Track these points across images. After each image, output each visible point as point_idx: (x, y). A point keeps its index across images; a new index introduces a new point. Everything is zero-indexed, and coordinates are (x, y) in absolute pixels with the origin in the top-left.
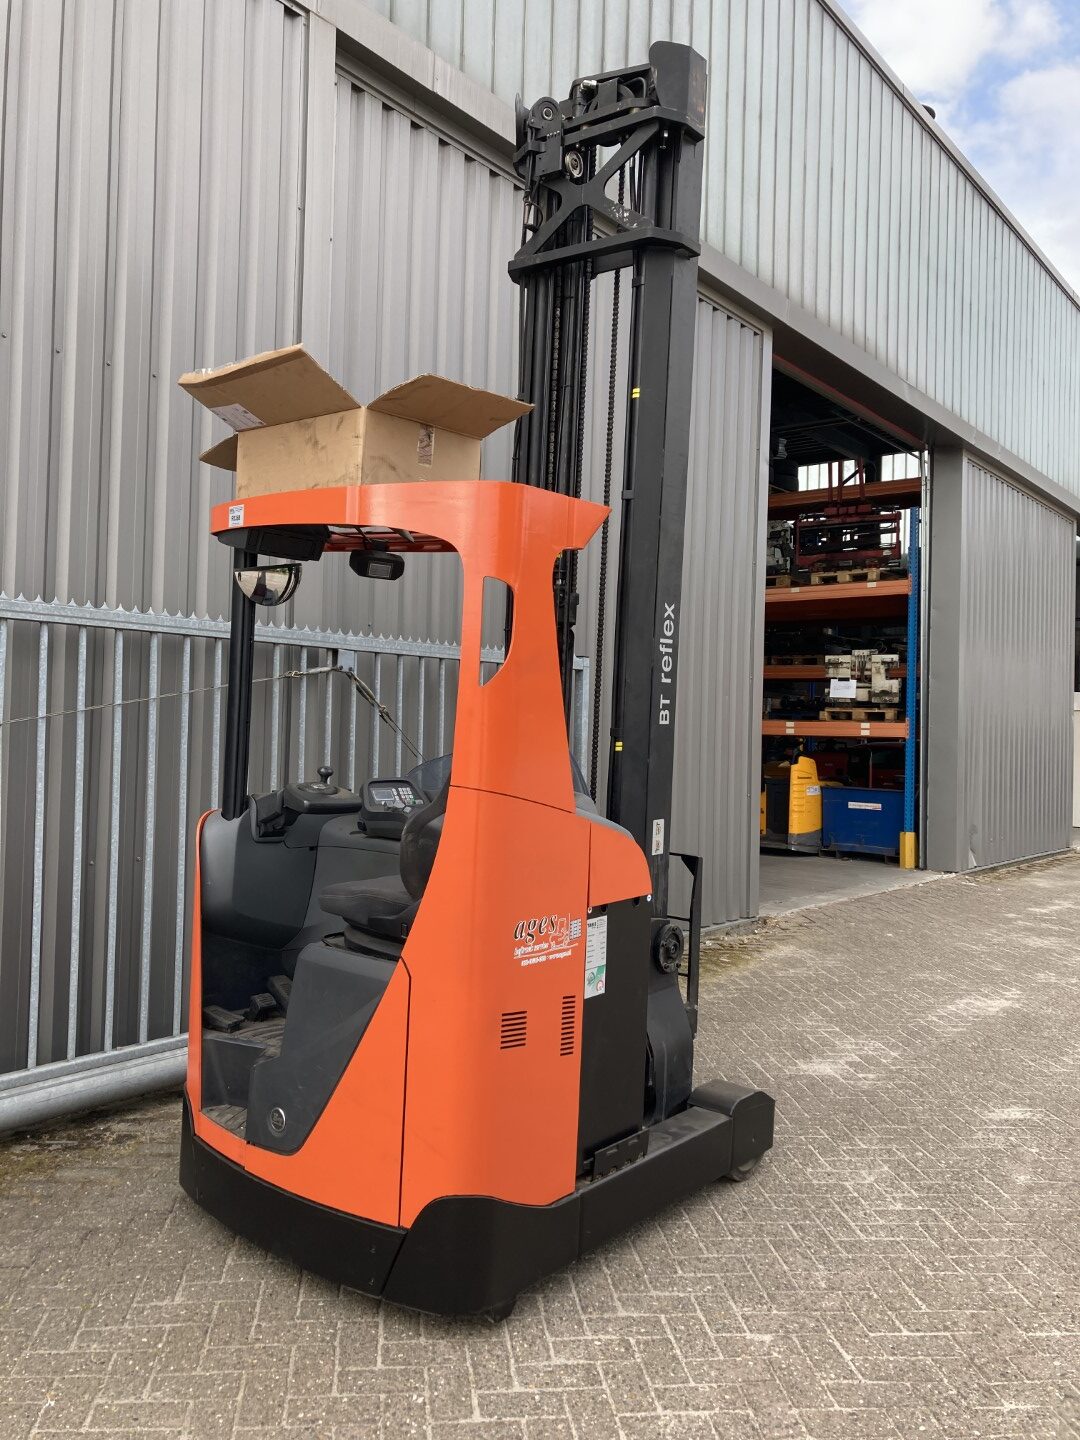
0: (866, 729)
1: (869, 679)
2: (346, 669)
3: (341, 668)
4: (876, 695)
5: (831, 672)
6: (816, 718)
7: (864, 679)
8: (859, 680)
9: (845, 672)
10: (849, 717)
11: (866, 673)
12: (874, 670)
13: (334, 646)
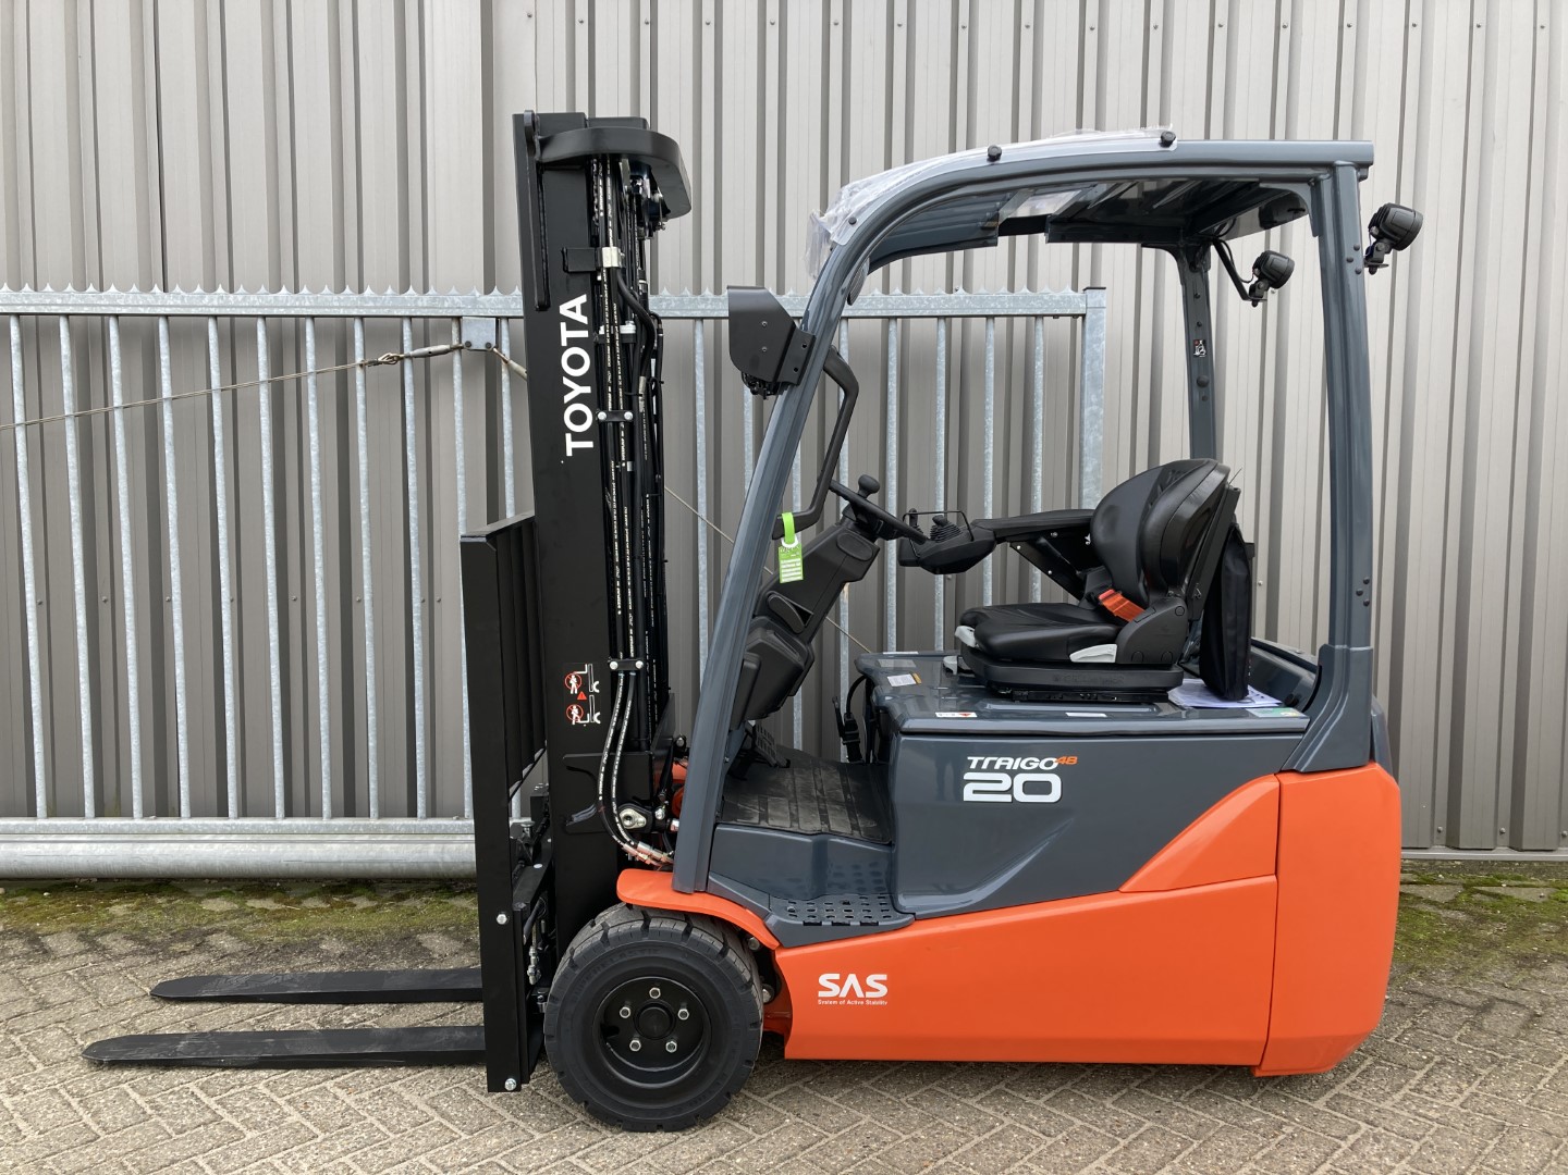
2: (479, 344)
3: (469, 344)
13: (456, 313)
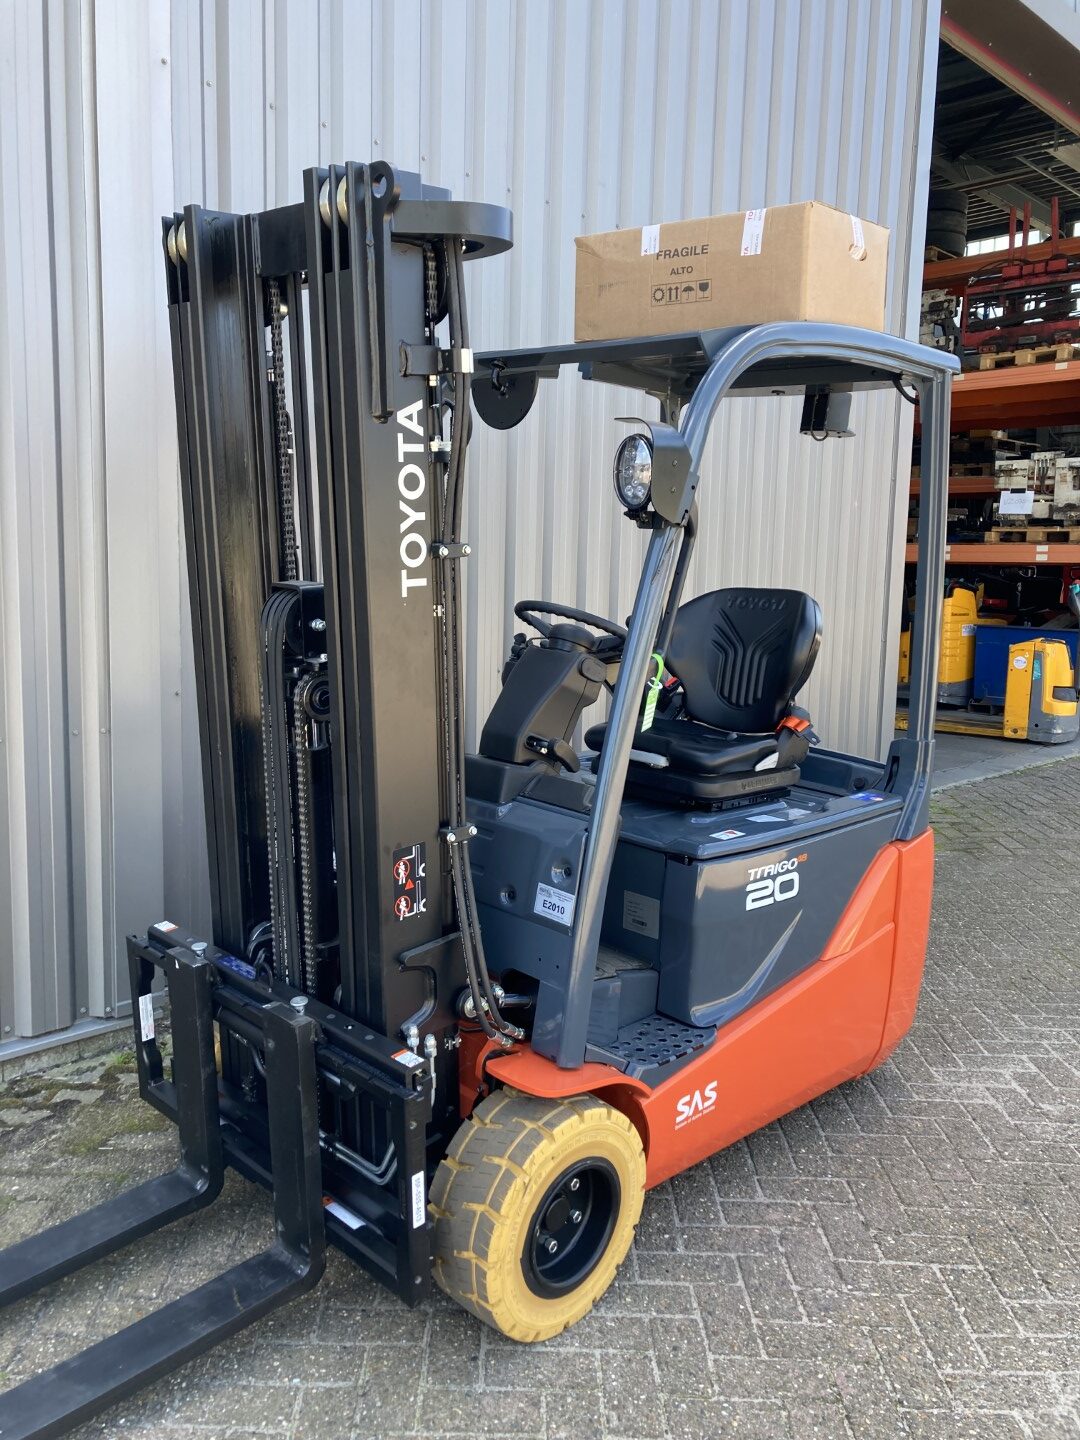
0: (1042, 554)
1: (1051, 490)
4: (1060, 510)
5: (1002, 482)
6: (980, 540)
7: (1044, 489)
8: (1038, 491)
9: (1020, 481)
10: (1022, 537)
11: (1048, 482)
12: (1058, 478)
